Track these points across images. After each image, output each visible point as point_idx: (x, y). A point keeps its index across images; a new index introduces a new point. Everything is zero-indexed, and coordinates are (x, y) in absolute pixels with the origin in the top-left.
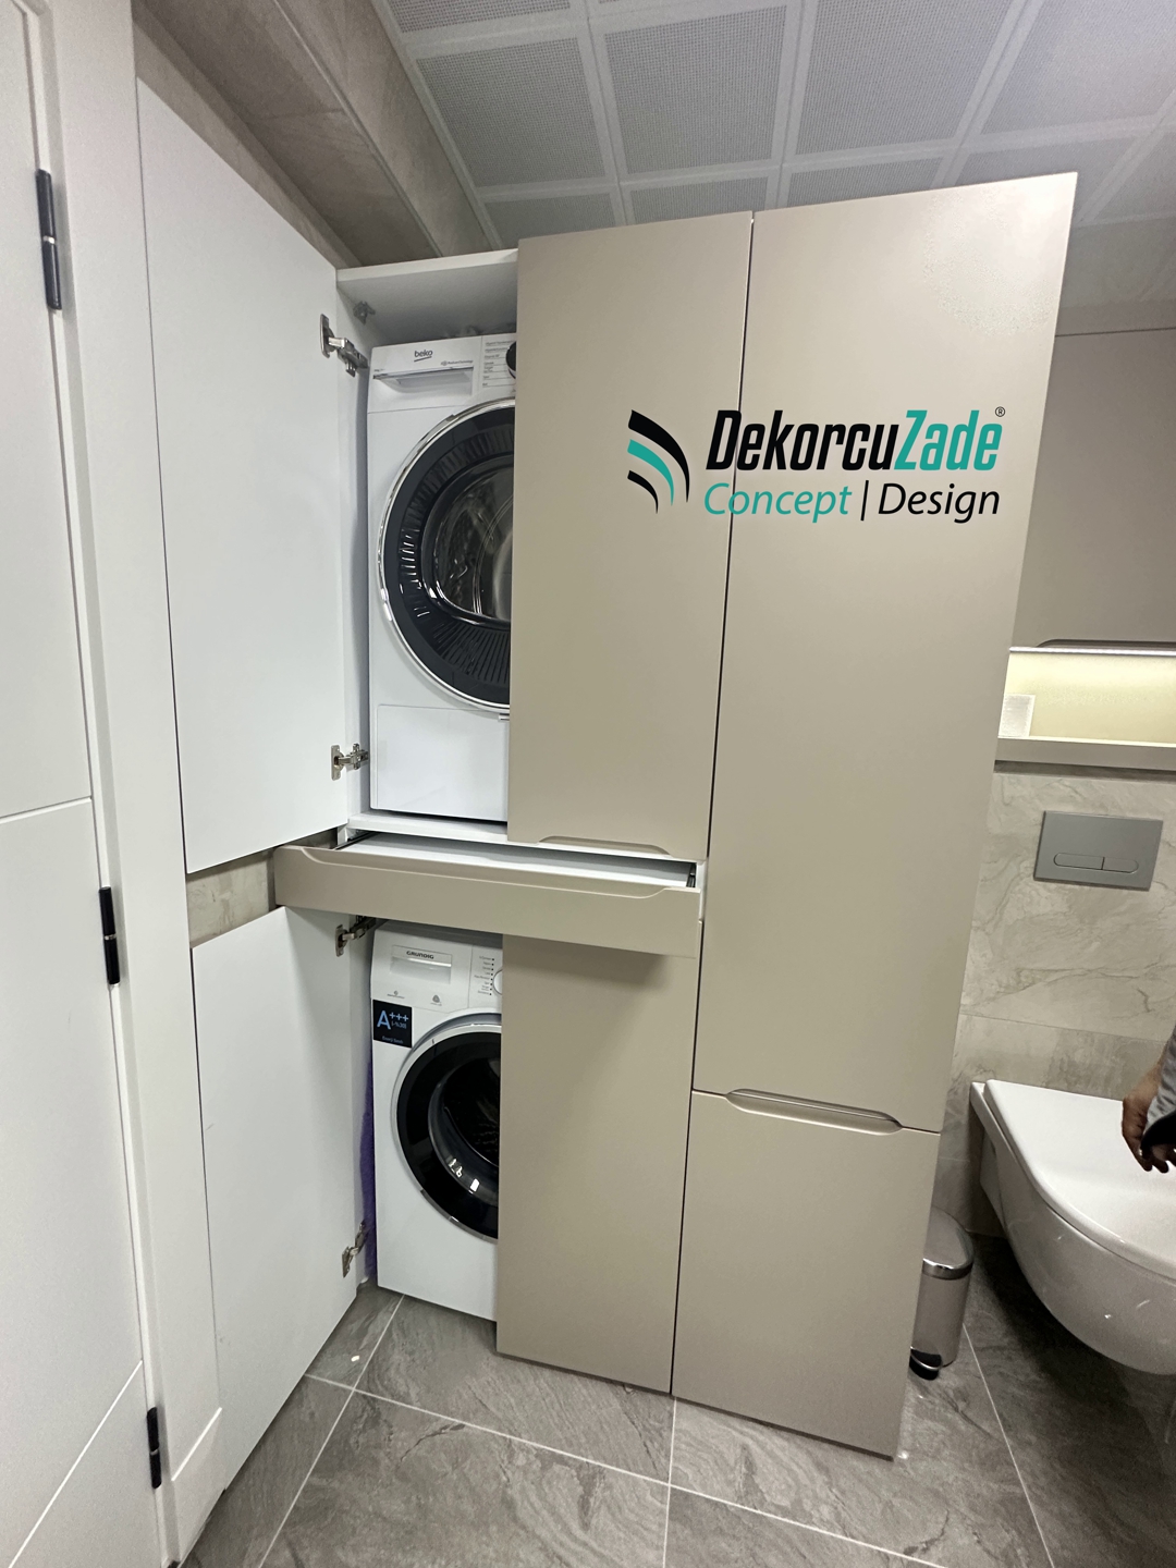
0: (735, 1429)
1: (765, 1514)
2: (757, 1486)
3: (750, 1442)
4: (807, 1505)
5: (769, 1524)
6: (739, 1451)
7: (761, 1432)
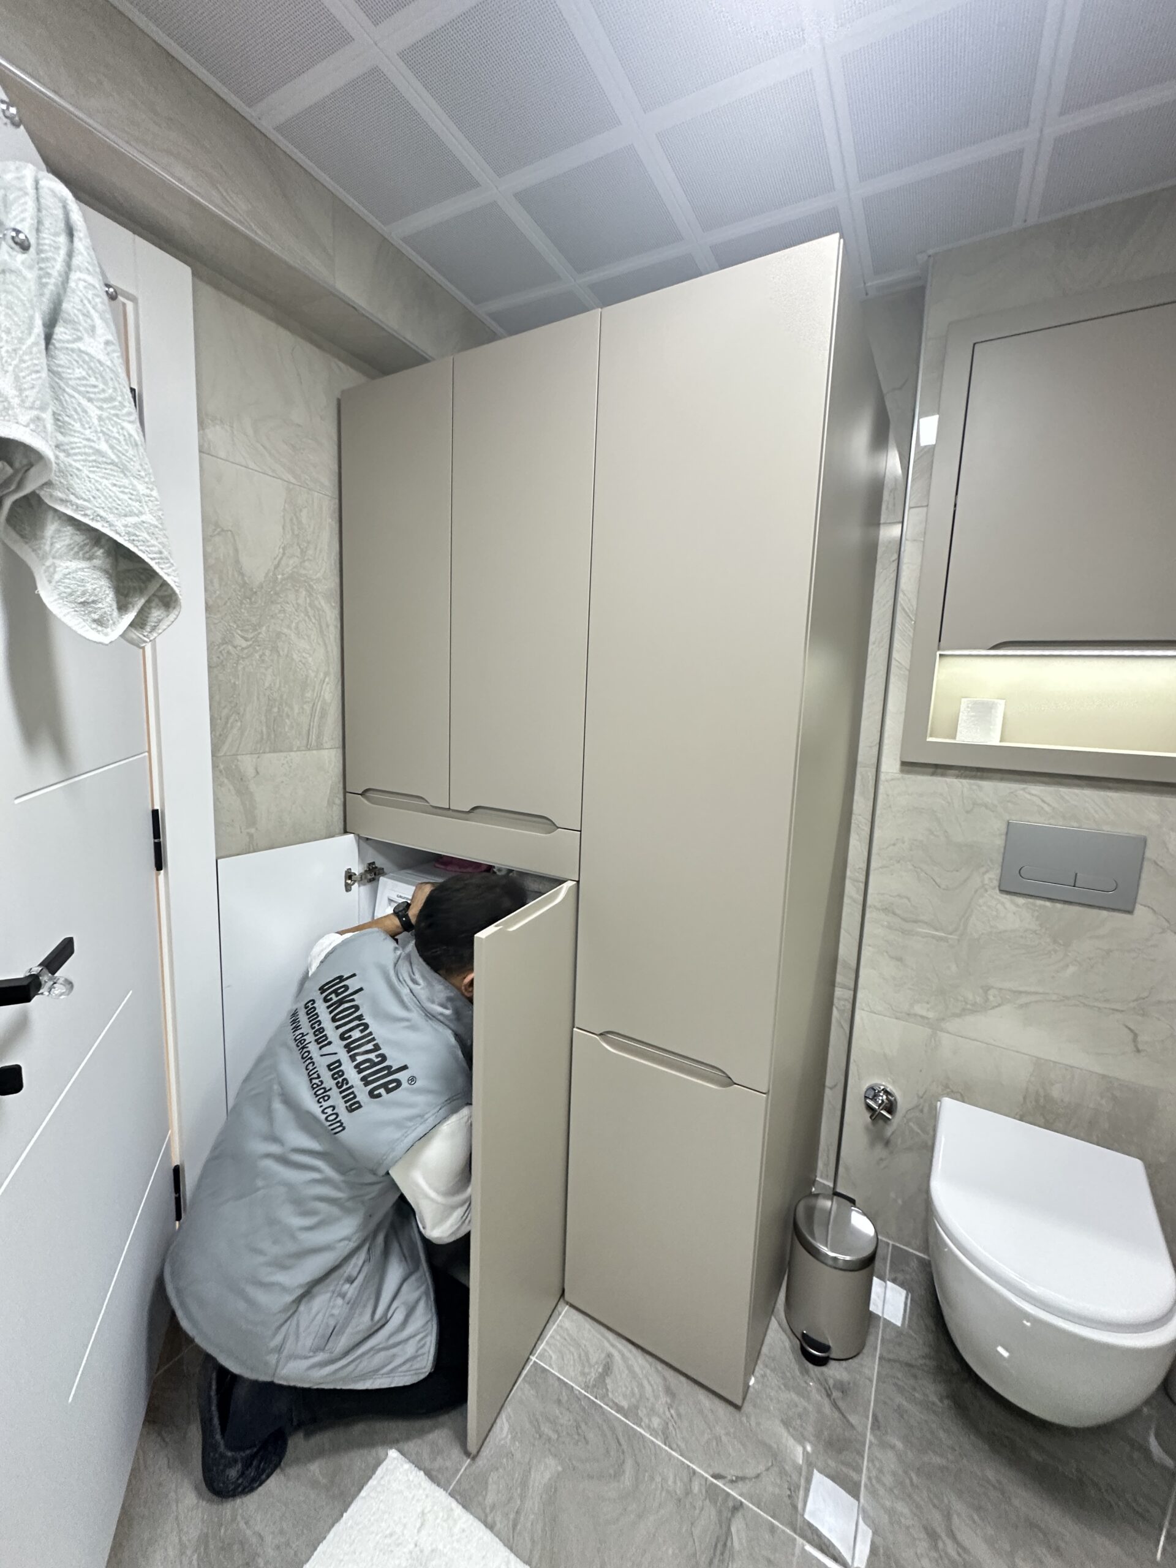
0: (609, 1341)
1: (602, 1405)
2: (606, 1384)
3: (616, 1354)
4: (642, 1412)
5: (603, 1412)
6: (603, 1356)
7: (630, 1351)
